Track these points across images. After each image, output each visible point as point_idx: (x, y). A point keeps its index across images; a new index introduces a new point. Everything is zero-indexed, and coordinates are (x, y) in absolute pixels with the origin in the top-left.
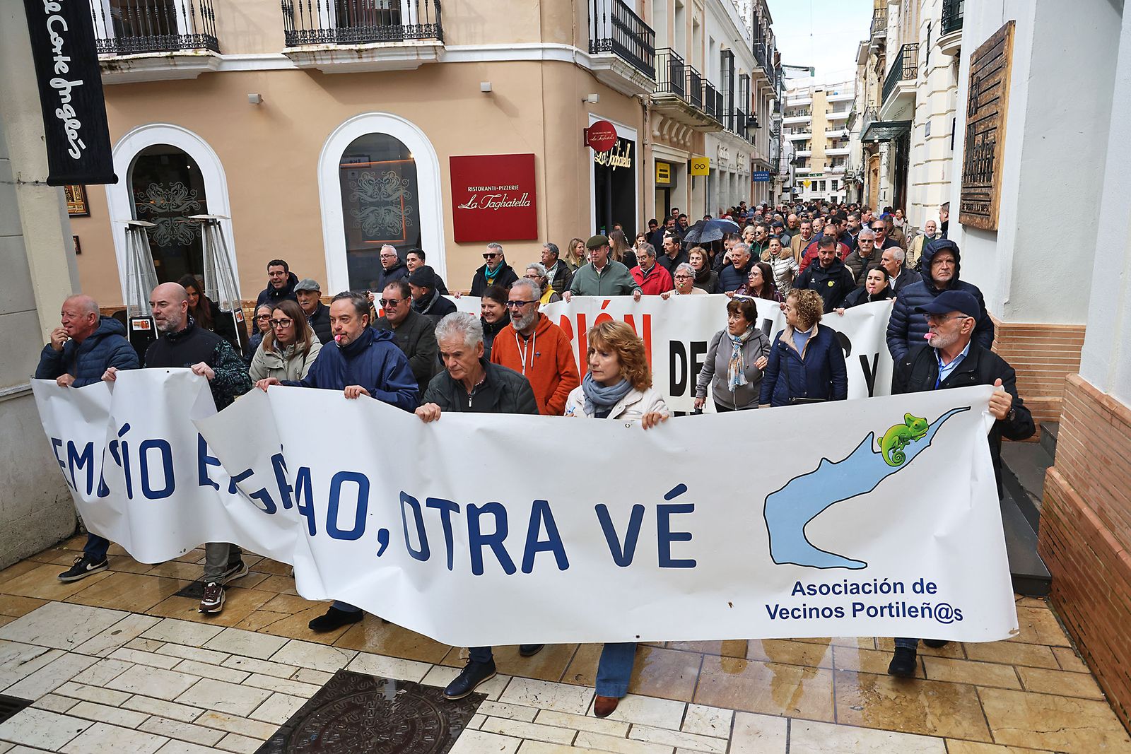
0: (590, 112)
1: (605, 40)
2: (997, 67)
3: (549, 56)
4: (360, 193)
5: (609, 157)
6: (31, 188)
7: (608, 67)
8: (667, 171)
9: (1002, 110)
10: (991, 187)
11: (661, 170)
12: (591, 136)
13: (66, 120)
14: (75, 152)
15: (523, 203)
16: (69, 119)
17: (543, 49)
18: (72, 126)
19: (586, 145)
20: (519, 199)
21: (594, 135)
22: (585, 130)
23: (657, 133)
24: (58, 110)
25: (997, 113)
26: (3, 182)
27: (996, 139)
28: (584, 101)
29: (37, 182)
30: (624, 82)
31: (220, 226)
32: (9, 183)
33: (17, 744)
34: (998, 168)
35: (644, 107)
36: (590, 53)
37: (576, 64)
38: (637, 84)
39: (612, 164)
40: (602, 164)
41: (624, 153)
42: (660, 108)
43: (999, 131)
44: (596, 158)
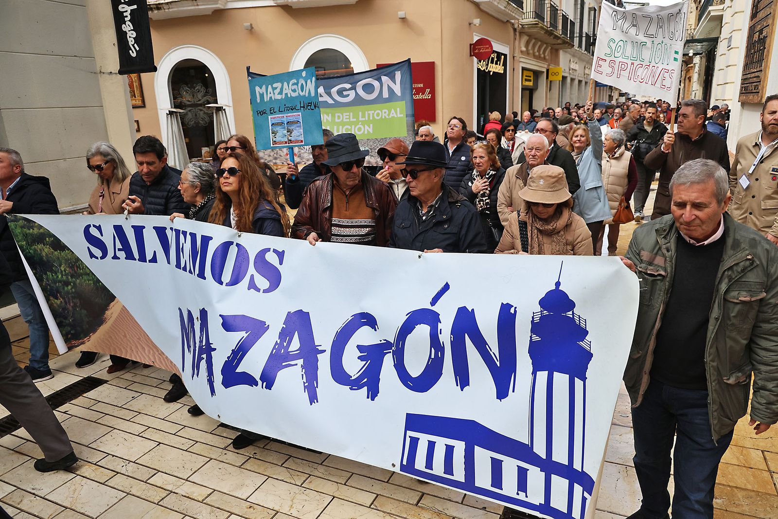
0: (475, 32)
5: (488, 65)
6: (108, 76)
8: (530, 77)
9: (775, 11)
10: (761, 71)
11: (526, 76)
12: (474, 49)
13: (127, 32)
14: (133, 53)
15: (427, 96)
16: (129, 31)
18: (131, 35)
19: (471, 55)
20: (423, 94)
21: (477, 48)
22: (471, 45)
23: (524, 49)
24: (123, 25)
25: (770, 14)
26: (92, 72)
27: (768, 34)
28: (470, 24)
29: (111, 73)
30: (500, 11)
31: (225, 112)
32: (95, 73)
33: (99, 402)
34: (768, 56)
35: (515, 30)
38: (510, 12)
39: (490, 70)
40: (482, 69)
41: (499, 62)
42: (526, 30)
43: (770, 28)
44: (478, 65)
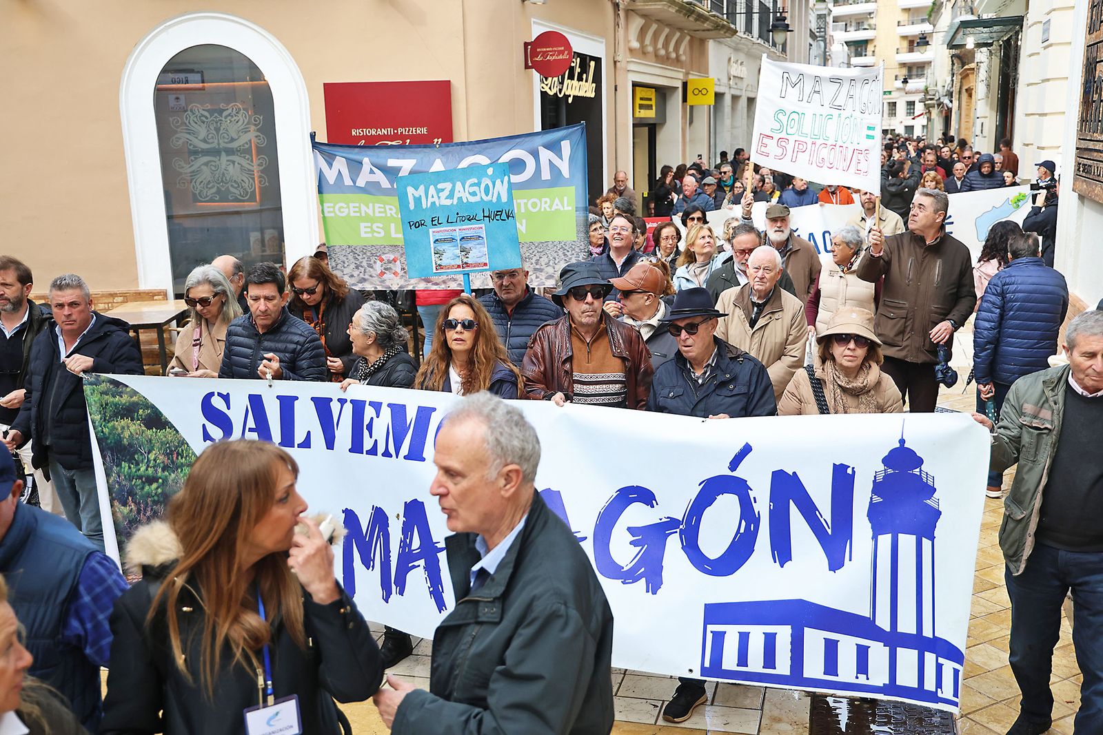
0: (534, 17)
4: (188, 136)
5: (562, 83)
8: (650, 99)
11: (641, 99)
19: (527, 67)
21: (540, 52)
22: (526, 44)
23: (635, 44)
28: (523, 1)
35: (616, 6)
39: (567, 93)
40: (551, 93)
41: (584, 76)
44: (543, 85)
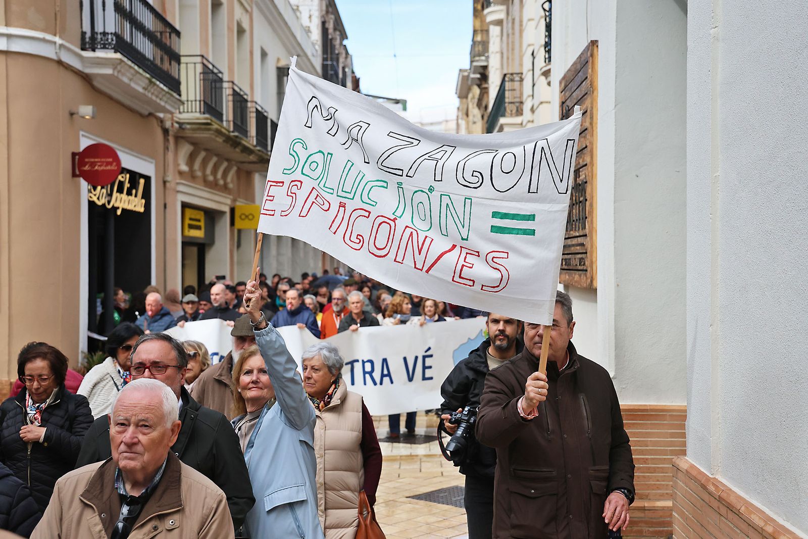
0: (82, 130)
1: (104, 34)
2: (583, 93)
3: (17, 46)
5: (110, 195)
7: (108, 71)
8: (199, 220)
9: (591, 143)
10: (586, 235)
11: (191, 219)
12: (82, 163)
17: (9, 36)
19: (74, 175)
21: (88, 162)
22: (74, 155)
23: (184, 168)
25: (586, 147)
27: (587, 178)
28: (72, 114)
30: (135, 95)
34: (591, 212)
35: (166, 132)
36: (83, 49)
37: (60, 63)
38: (154, 98)
39: (116, 205)
41: (134, 191)
42: (188, 134)
43: (590, 169)
44: (91, 195)
